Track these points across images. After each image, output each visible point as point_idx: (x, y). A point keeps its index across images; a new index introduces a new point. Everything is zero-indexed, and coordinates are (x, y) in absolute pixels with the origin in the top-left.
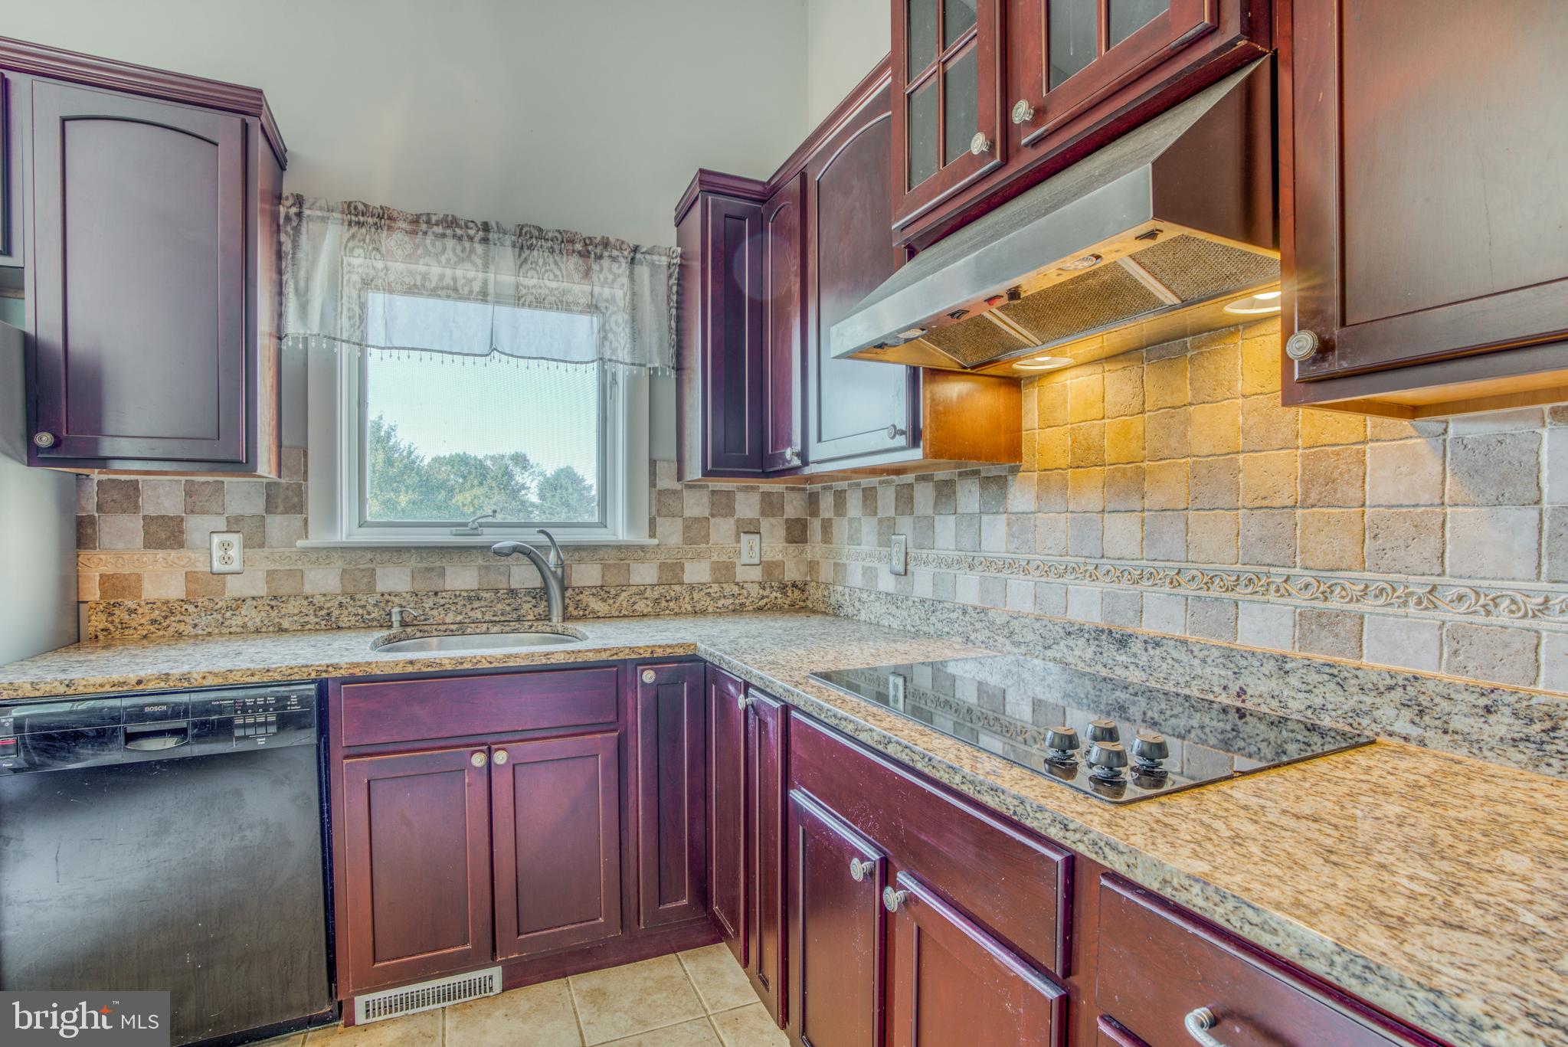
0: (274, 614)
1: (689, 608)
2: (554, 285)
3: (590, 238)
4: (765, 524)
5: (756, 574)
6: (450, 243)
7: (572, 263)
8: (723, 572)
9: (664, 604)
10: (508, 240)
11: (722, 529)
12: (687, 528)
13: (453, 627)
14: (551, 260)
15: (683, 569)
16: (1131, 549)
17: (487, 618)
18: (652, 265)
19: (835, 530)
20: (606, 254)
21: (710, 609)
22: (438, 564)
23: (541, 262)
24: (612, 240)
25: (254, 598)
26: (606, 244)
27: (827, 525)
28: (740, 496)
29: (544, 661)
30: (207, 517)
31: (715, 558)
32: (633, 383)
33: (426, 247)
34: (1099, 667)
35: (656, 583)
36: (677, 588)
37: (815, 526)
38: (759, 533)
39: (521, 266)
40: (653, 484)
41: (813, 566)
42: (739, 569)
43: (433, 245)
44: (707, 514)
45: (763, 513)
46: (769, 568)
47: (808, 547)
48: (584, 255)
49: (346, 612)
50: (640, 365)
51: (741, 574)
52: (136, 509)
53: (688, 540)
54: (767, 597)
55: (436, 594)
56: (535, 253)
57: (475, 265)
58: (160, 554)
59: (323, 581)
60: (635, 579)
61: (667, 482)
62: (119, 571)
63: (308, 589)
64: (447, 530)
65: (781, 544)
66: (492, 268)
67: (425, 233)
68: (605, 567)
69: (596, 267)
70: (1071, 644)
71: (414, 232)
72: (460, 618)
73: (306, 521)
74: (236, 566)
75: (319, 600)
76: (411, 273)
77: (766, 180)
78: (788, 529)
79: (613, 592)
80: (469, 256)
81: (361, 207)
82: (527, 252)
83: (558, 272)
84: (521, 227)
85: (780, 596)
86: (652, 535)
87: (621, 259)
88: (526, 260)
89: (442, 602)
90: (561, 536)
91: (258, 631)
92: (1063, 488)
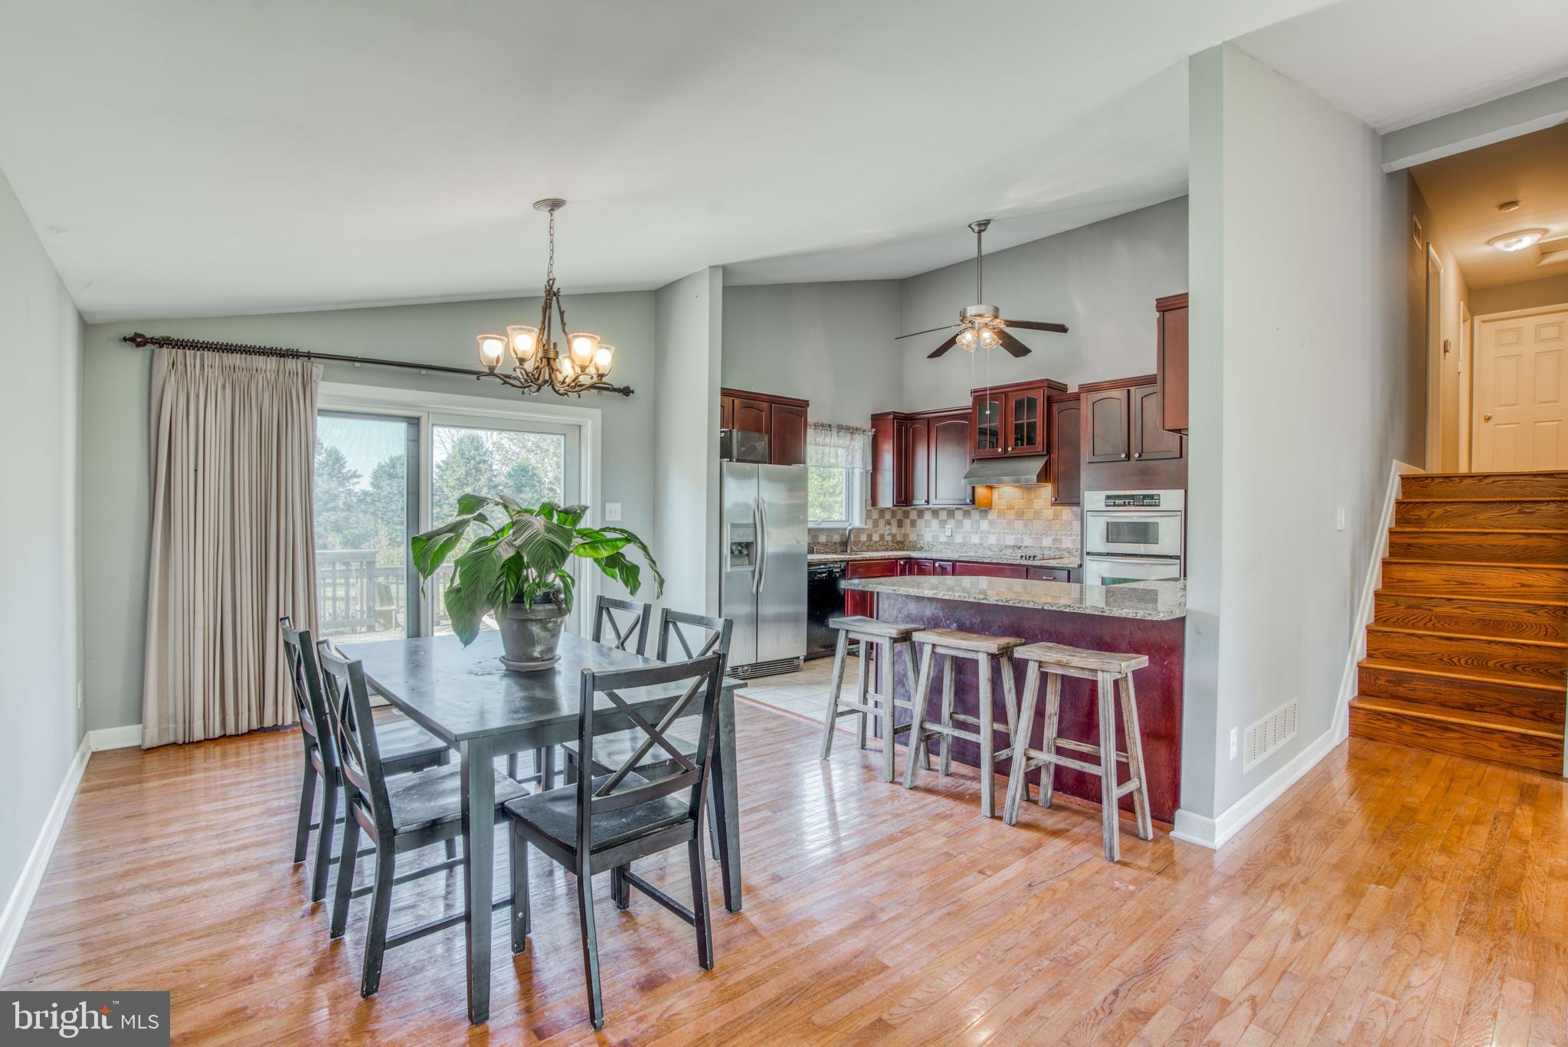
1: (875, 549)
2: (845, 442)
3: (854, 427)
4: (892, 521)
5: (889, 538)
7: (849, 436)
8: (882, 537)
9: (869, 548)
11: (881, 523)
12: (874, 522)
14: (844, 435)
15: (872, 536)
16: (1021, 528)
18: (868, 435)
19: (918, 523)
20: (857, 432)
21: (880, 550)
26: (857, 429)
27: (913, 523)
28: (886, 512)
31: (880, 532)
32: (861, 474)
35: (866, 540)
36: (872, 542)
37: (907, 522)
39: (837, 437)
40: (866, 508)
41: (905, 536)
44: (878, 517)
45: (892, 517)
46: (894, 536)
48: (852, 433)
50: (863, 468)
53: (874, 527)
56: (842, 433)
60: (861, 539)
61: (870, 507)
65: (896, 528)
66: (832, 438)
68: (857, 535)
69: (854, 437)
78: (897, 523)
79: (857, 543)
82: (839, 433)
84: (838, 426)
86: (866, 524)
88: (839, 435)
92: (1004, 513)
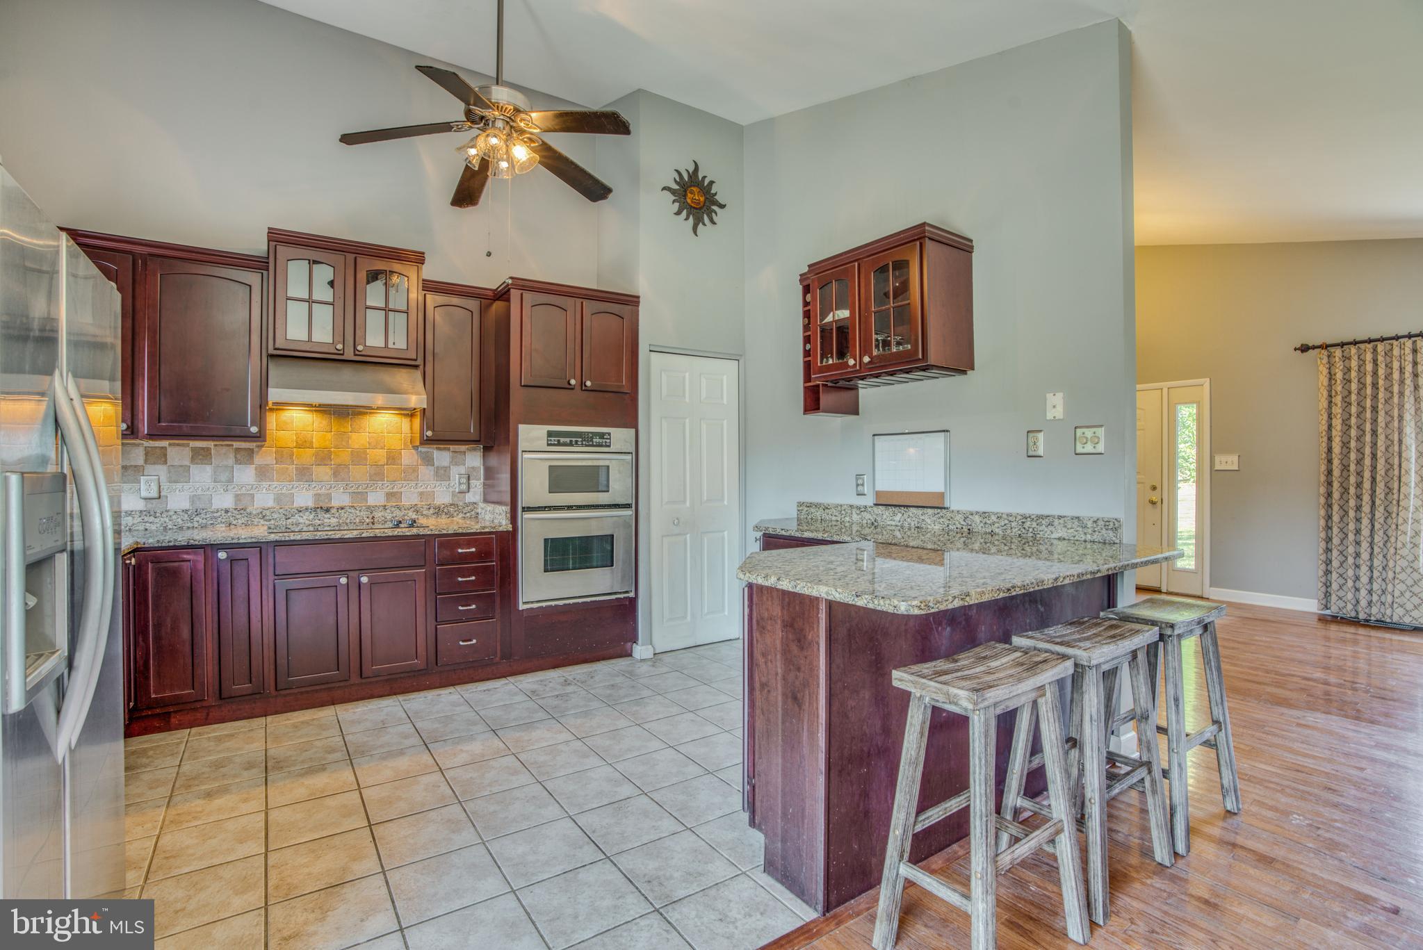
34: (317, 521)
70: (301, 515)
92: (291, 455)
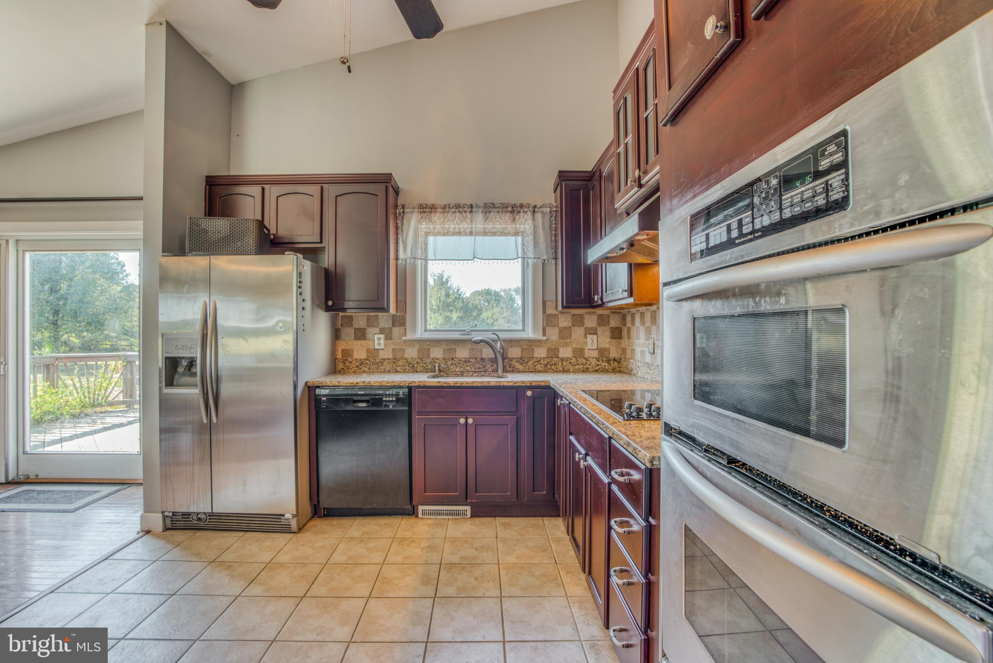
0: (395, 365)
1: (561, 369)
2: (499, 227)
3: (515, 205)
4: (600, 330)
5: (595, 354)
6: (457, 214)
8: (578, 353)
9: (549, 366)
10: (480, 210)
11: (577, 333)
12: (561, 332)
13: (459, 373)
14: (498, 216)
15: (558, 351)
17: (472, 370)
18: (543, 213)
19: (631, 332)
20: (522, 210)
21: (571, 370)
22: (453, 347)
23: (494, 218)
24: (524, 204)
25: (388, 359)
26: (522, 206)
27: (629, 330)
28: (587, 317)
29: (487, 385)
30: (373, 328)
31: (574, 346)
32: (535, 266)
33: (448, 218)
35: (545, 356)
36: (555, 359)
37: (625, 330)
38: (597, 334)
39: (486, 221)
40: (544, 312)
41: (623, 350)
42: (586, 351)
43: (451, 216)
44: (570, 325)
45: (599, 325)
46: (602, 351)
47: (622, 341)
49: (419, 366)
50: (538, 258)
51: (587, 354)
52: (352, 325)
53: (561, 337)
54: (600, 365)
55: (452, 359)
56: (492, 214)
57: (467, 222)
58: (359, 342)
59: (412, 353)
60: (536, 355)
61: (550, 311)
62: (346, 348)
63: (406, 356)
64: (458, 333)
65: (608, 340)
66: (474, 223)
67: (448, 212)
68: (523, 350)
69: (517, 217)
71: (444, 212)
72: (462, 369)
73: (406, 329)
74: (382, 347)
75: (410, 360)
76: (442, 228)
77: (591, 170)
78: (612, 332)
79: (526, 360)
80: (465, 219)
81: (424, 206)
82: (488, 214)
83: (501, 221)
84: (485, 204)
85: (607, 365)
86: (544, 335)
87: (529, 212)
88: (488, 218)
89: (455, 362)
90: (502, 336)
91: (389, 372)
